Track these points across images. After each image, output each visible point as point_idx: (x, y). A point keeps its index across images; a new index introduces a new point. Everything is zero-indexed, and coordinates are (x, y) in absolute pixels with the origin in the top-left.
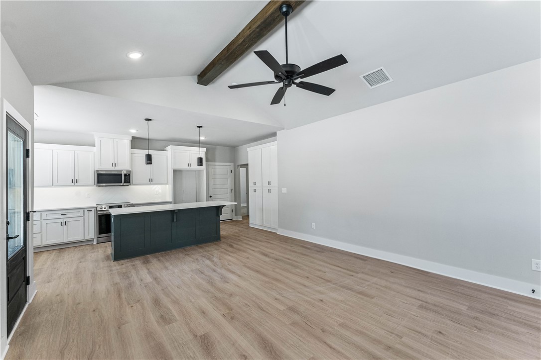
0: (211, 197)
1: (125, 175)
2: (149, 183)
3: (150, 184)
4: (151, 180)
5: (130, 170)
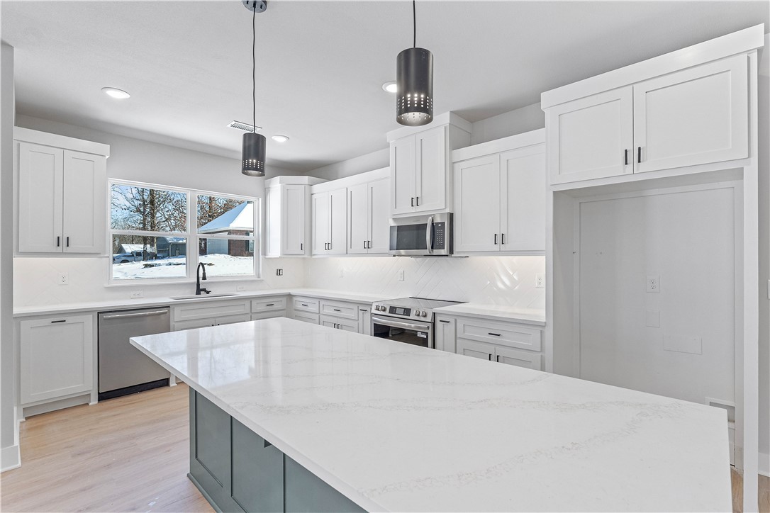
1: (435, 227)
3: (500, 252)
4: (499, 239)
5: (448, 211)
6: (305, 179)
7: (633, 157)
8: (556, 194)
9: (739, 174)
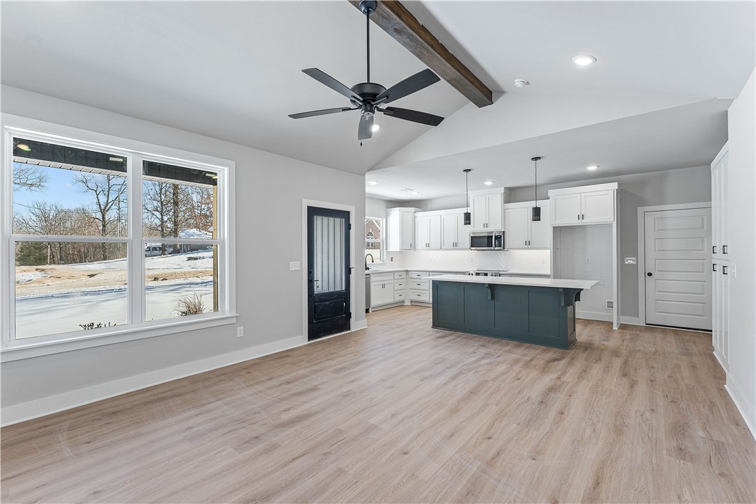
0: (650, 274)
1: (497, 238)
2: (526, 247)
3: (528, 249)
4: (528, 243)
5: (503, 230)
6: (412, 209)
7: (581, 217)
8: (555, 228)
9: (611, 225)
